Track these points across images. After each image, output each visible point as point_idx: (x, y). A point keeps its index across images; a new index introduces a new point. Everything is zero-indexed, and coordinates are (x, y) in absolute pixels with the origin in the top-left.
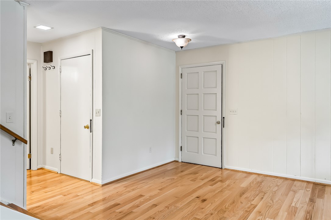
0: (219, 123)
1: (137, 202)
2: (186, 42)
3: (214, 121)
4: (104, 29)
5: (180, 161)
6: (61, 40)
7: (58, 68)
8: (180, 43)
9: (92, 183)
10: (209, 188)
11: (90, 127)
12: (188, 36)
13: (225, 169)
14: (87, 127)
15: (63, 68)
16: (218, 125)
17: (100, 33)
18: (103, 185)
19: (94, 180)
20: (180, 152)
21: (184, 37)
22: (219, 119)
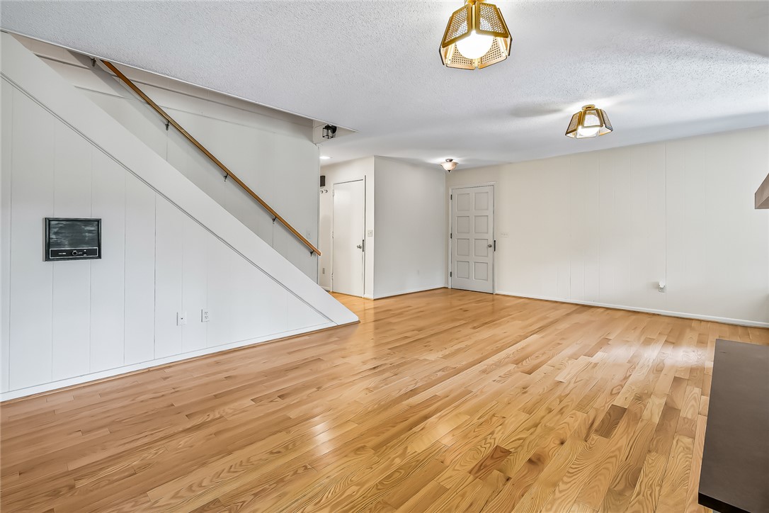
0: (491, 246)
1: (407, 309)
2: (453, 166)
3: (485, 244)
4: (376, 157)
5: (450, 287)
6: (333, 166)
7: (330, 192)
8: (448, 166)
9: (364, 298)
10: (474, 304)
11: (362, 247)
12: (456, 160)
13: (497, 294)
14: (360, 247)
15: (335, 191)
16: (489, 248)
17: (373, 160)
18: (375, 300)
19: (366, 296)
20: (450, 278)
21: (451, 160)
22: (492, 243)
